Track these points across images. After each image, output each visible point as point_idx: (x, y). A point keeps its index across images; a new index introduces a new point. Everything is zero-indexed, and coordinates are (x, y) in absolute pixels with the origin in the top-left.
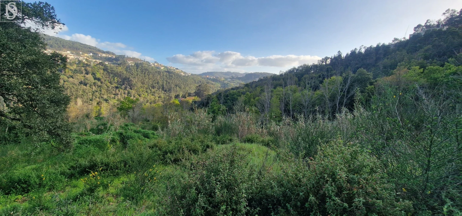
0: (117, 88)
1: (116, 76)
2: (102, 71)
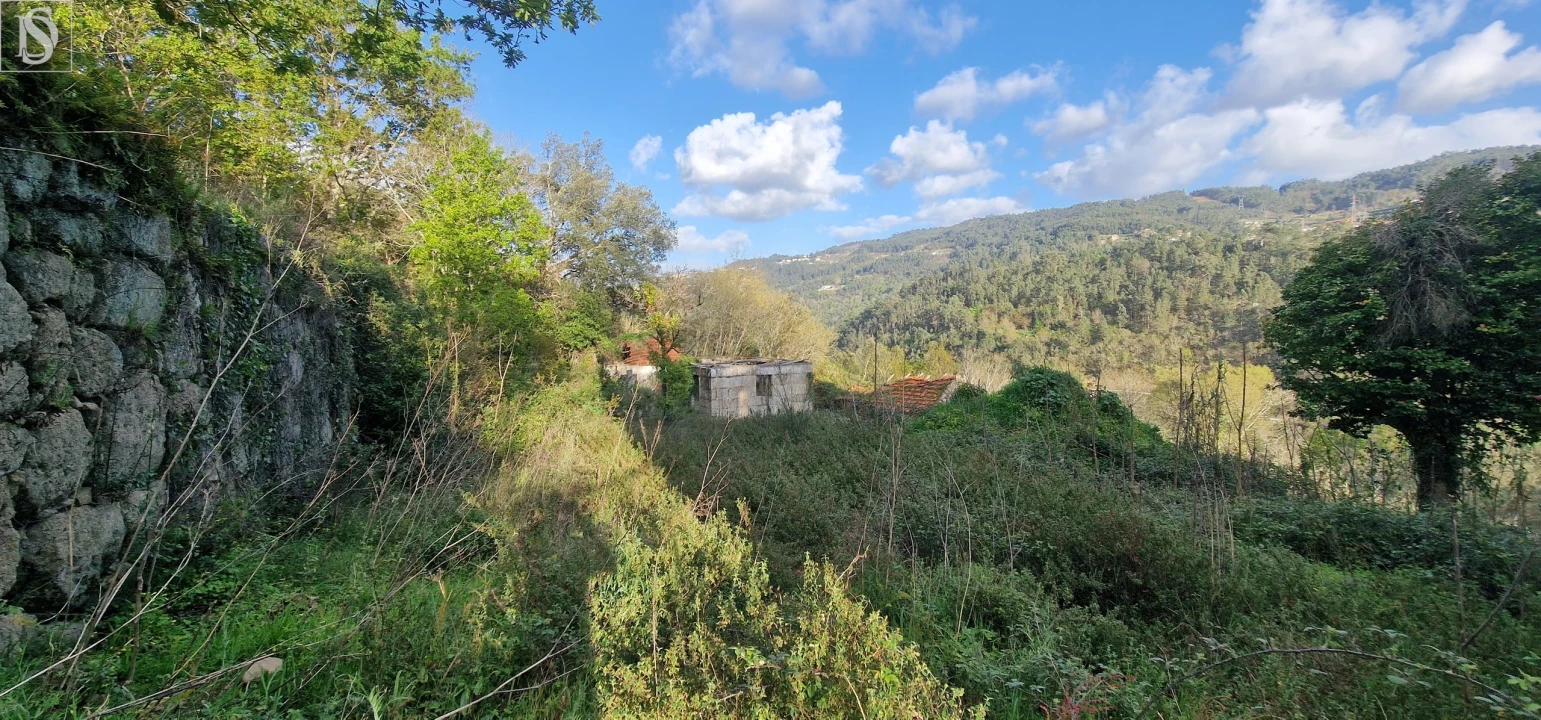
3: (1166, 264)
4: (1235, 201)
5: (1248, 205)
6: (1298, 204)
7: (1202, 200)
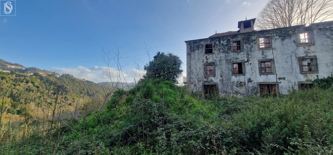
0: (54, 94)
1: (51, 85)
2: (39, 80)
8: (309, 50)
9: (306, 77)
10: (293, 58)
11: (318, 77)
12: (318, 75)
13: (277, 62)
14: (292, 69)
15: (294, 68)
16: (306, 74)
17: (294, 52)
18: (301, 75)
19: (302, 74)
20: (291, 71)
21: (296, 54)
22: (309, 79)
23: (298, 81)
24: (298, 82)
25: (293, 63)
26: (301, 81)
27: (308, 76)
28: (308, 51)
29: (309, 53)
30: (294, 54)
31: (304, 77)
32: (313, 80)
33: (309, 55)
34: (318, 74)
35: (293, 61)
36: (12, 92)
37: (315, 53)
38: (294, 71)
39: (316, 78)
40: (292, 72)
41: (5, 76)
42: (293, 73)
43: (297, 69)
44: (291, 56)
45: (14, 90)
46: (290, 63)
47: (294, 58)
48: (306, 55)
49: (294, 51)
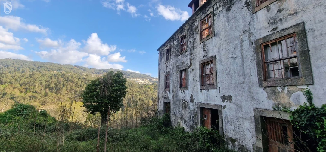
3: (66, 80)
4: (82, 69)
5: (84, 70)
6: (92, 72)
7: (76, 68)
8: (279, 11)
9: (274, 97)
10: (244, 47)
11: (310, 98)
12: (312, 91)
13: (221, 61)
14: (243, 75)
15: (247, 71)
16: (273, 88)
17: (246, 31)
18: (261, 90)
19: (265, 88)
20: (242, 79)
21: (251, 35)
22: (282, 105)
23: (255, 106)
24: (256, 109)
25: (245, 60)
26: (262, 107)
27: (279, 93)
28: (279, 14)
29: (281, 20)
30: (247, 34)
31: (268, 97)
32: (294, 108)
33: (281, 27)
34: (310, 87)
35: (245, 54)
36: (153, 97)
37: (299, 16)
38: (247, 80)
39: (303, 101)
40: (244, 83)
41: (150, 86)
42: (245, 85)
43: (252, 74)
44: (242, 42)
45: (153, 95)
46: (239, 60)
47: (246, 44)
48: (275, 29)
49: (247, 28)
